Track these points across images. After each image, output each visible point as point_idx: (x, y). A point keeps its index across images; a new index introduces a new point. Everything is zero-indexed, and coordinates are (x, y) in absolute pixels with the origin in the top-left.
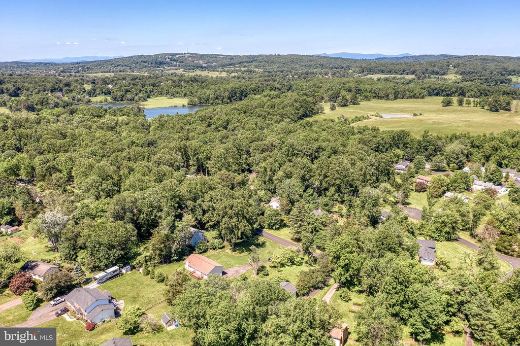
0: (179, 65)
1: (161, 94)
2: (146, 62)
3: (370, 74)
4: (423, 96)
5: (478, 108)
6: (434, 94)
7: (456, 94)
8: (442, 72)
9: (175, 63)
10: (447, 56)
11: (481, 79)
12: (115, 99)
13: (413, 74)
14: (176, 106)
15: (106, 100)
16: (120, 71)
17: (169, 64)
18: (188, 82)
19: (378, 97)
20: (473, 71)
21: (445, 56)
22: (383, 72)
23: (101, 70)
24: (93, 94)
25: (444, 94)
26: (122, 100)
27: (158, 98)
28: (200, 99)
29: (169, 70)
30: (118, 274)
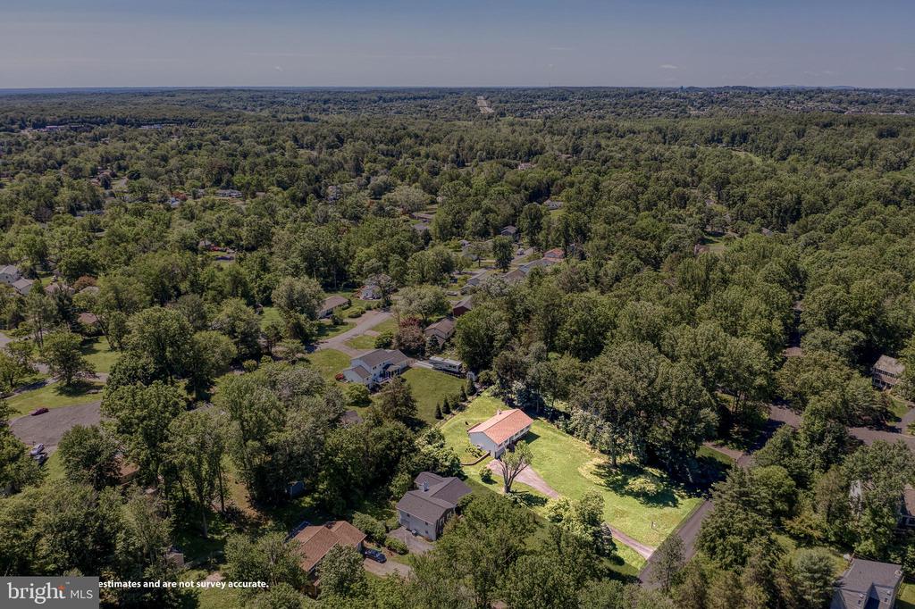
30: (454, 372)
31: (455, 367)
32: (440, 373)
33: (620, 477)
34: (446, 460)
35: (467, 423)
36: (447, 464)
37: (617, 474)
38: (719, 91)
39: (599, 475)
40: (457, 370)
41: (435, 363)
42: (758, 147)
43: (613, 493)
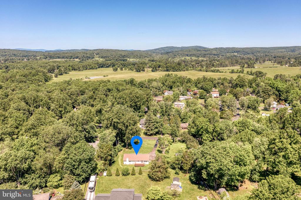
3: (51, 59)
4: (96, 68)
5: (130, 71)
6: (101, 67)
7: (111, 66)
8: (92, 57)
10: (86, 50)
11: (114, 60)
13: (77, 58)
19: (75, 69)
20: (107, 56)
21: (84, 50)
22: (59, 58)
25: (105, 66)
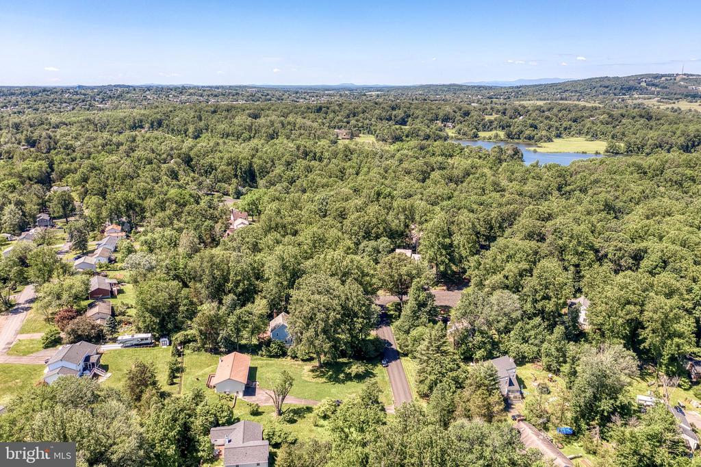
0: (658, 93)
1: (580, 133)
2: (607, 87)
9: (653, 89)
12: (509, 136)
14: (586, 153)
15: (497, 136)
16: (562, 99)
17: (642, 91)
18: (634, 118)
23: (539, 97)
24: (488, 127)
26: (519, 138)
27: (572, 139)
28: (629, 145)
29: (635, 99)
30: (148, 344)
31: (147, 339)
32: (131, 349)
33: (331, 373)
34: (222, 411)
35: (198, 379)
36: (225, 414)
37: (328, 372)
38: (110, 88)
39: (318, 376)
40: (149, 341)
41: (123, 342)
42: (173, 130)
43: (337, 384)
